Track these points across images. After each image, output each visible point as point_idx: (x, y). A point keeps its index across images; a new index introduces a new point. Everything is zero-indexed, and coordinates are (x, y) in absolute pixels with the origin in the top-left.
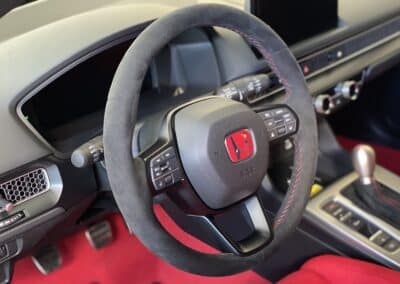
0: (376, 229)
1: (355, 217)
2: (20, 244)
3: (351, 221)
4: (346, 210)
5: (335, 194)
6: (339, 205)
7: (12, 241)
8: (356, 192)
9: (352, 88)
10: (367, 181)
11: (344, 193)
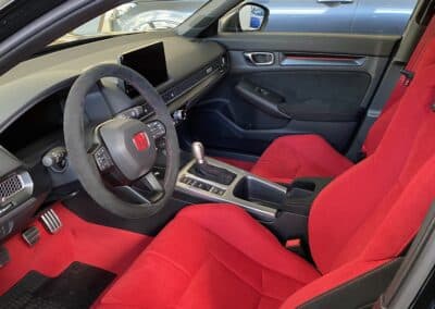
0: (211, 186)
1: (199, 183)
2: (11, 225)
3: (197, 185)
4: (193, 180)
5: (185, 172)
6: (189, 179)
7: (6, 224)
8: (196, 170)
9: (182, 113)
10: (201, 162)
11: (189, 171)
